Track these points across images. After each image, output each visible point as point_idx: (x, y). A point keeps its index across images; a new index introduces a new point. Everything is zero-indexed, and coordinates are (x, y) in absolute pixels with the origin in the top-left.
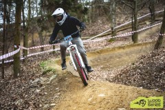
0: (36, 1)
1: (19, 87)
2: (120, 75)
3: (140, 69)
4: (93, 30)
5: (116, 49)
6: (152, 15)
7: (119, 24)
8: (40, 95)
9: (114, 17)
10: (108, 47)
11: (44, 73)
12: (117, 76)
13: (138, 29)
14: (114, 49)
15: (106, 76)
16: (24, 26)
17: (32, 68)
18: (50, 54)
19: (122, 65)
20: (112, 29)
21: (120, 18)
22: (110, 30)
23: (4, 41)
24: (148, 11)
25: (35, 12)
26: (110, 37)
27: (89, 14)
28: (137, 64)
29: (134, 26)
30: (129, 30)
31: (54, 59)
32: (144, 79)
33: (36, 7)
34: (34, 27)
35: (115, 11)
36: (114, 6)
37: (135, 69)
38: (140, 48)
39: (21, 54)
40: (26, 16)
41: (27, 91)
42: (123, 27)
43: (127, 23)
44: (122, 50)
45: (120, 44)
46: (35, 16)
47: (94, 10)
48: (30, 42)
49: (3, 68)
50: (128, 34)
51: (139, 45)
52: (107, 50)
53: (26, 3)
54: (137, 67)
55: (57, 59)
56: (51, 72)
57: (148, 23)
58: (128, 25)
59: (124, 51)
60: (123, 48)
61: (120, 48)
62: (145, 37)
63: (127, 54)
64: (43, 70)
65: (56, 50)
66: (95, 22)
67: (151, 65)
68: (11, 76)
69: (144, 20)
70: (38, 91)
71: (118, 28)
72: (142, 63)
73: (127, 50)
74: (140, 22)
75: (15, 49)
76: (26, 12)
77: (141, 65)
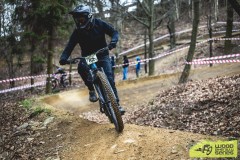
2: (135, 119)
3: (162, 110)
6: (171, 37)
7: (126, 49)
8: (35, 145)
13: (154, 55)
18: (26, 90)
20: (116, 55)
21: (127, 39)
24: (166, 31)
28: (158, 103)
29: (149, 51)
32: (168, 125)
37: (155, 110)
42: (131, 52)
43: (136, 47)
44: (132, 85)
51: (155, 78)
54: (157, 108)
56: (42, 114)
57: (166, 47)
58: (139, 50)
59: (136, 86)
60: (135, 82)
61: (130, 81)
62: (163, 68)
63: (140, 91)
65: (35, 85)
67: (177, 104)
69: (160, 43)
72: (164, 102)
74: (155, 46)
77: (163, 105)
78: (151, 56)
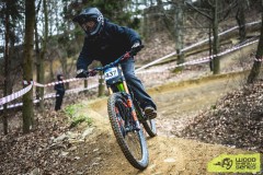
0: (56, 10)
1: (34, 148)
2: (194, 125)
3: (225, 115)
4: (147, 54)
5: (186, 85)
6: (241, 29)
7: (189, 44)
8: (69, 160)
9: (180, 32)
10: (171, 80)
11: (73, 125)
12: (188, 128)
13: (219, 52)
14: (182, 84)
15: (170, 128)
16: (37, 50)
17: (53, 116)
18: (80, 93)
19: (196, 109)
20: (178, 51)
21: (190, 34)
22: (175, 53)
23: (6, 74)
24: (235, 22)
25: (54, 27)
26: (174, 65)
27: (141, 28)
28: (220, 107)
29: (213, 47)
30: (204, 53)
31: (86, 102)
32: (233, 132)
33: (56, 19)
34: (53, 51)
35: (181, 24)
36: (180, 15)
37: (217, 116)
38: (224, 81)
39: (34, 95)
40: (40, 33)
41: (46, 155)
42: (196, 48)
43: (201, 42)
44: (194, 86)
45: (191, 75)
46: (55, 33)
47: (149, 22)
48: (47, 74)
49: (5, 117)
50: (204, 59)
51: (221, 77)
52: (171, 86)
53: (40, 13)
54: (220, 113)
55: (92, 102)
56: (84, 124)
57: (235, 41)
58: (203, 45)
59: (199, 87)
60: (197, 82)
61: (191, 82)
62: (231, 65)
63: (203, 92)
64: (70, 120)
66: (149, 41)
67: (243, 108)
68: (19, 129)
69: (228, 37)
70: (64, 154)
71: (188, 51)
72: (228, 105)
73: (203, 85)
74: (222, 40)
75: (25, 86)
76: (40, 27)
77: (227, 109)
78: (216, 52)
